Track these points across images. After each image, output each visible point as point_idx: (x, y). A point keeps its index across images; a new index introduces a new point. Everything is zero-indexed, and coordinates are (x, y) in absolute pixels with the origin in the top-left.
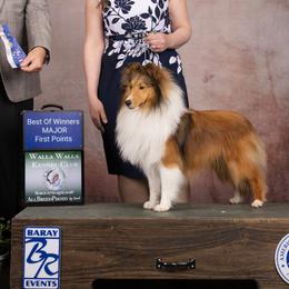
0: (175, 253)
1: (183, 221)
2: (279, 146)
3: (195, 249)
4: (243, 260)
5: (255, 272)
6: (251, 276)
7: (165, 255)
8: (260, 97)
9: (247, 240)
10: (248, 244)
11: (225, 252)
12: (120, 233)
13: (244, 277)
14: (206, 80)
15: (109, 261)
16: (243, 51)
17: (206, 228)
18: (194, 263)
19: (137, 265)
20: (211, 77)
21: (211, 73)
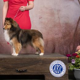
0: (21, 67)
1: (23, 58)
2: (62, 38)
3: (27, 66)
4: (40, 69)
5: (44, 73)
6: (43, 74)
7: (18, 68)
8: (56, 23)
9: (41, 63)
10: (42, 65)
11: (35, 67)
12: (5, 62)
13: (41, 74)
14: (40, 18)
15: (3, 70)
16: (51, 10)
17: (30, 60)
18: (26, 70)
19: (11, 71)
20: (41, 17)
21: (41, 16)
